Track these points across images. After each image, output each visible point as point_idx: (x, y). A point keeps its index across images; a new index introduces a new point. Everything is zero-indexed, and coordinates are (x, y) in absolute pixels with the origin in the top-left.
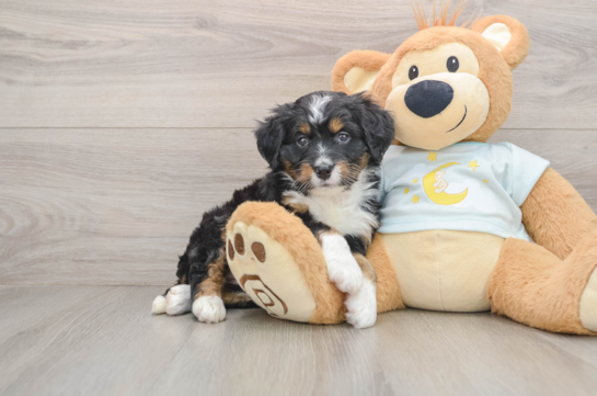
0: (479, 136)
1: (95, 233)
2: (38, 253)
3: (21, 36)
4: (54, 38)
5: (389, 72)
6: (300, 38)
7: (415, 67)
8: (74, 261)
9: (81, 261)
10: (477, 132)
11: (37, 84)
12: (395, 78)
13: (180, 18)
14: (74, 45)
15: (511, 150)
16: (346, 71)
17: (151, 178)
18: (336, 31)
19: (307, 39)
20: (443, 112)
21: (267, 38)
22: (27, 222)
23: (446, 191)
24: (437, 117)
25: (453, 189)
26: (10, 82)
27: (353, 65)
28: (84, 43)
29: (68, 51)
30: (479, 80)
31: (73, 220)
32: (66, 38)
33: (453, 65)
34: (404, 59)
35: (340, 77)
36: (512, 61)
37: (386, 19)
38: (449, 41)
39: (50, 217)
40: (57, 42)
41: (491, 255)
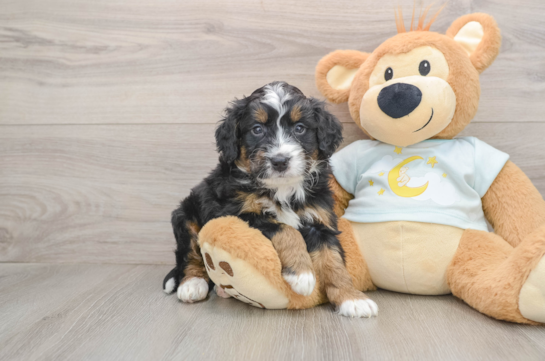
0: (445, 135)
1: (118, 218)
2: (67, 235)
3: (50, 43)
4: (79, 44)
5: (367, 71)
6: (299, 40)
7: (390, 69)
8: (99, 242)
9: (106, 242)
10: (444, 131)
11: (64, 86)
12: (373, 78)
13: (191, 24)
14: (97, 50)
15: (473, 145)
16: (329, 69)
17: (166, 169)
18: (332, 33)
19: (305, 41)
20: (410, 114)
21: (269, 41)
22: (58, 208)
23: (408, 185)
24: (405, 118)
25: (415, 182)
26: (41, 84)
27: (335, 64)
28: (104, 48)
29: (91, 56)
30: (447, 84)
31: (97, 206)
32: (89, 44)
33: (424, 69)
34: (381, 60)
35: (324, 74)
36: (479, 65)
37: (379, 21)
38: (423, 45)
39: (78, 203)
40: (81, 47)
41: (452, 245)
